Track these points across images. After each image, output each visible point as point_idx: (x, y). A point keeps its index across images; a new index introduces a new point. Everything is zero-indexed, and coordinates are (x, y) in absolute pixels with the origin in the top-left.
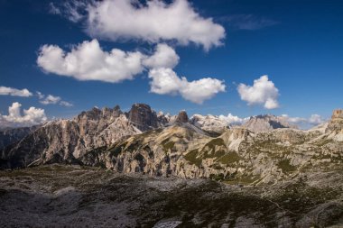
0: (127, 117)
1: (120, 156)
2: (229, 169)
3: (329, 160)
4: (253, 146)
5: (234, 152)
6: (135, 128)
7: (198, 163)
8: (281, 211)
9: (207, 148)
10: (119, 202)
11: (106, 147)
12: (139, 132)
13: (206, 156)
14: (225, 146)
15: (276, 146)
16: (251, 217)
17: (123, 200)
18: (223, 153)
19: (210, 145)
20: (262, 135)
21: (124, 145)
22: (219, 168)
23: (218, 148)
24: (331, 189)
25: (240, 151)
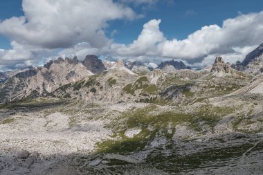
0: (83, 64)
1: (80, 90)
2: (152, 96)
3: (214, 89)
4: (166, 81)
5: (154, 85)
6: (89, 71)
7: (132, 93)
8: (201, 121)
9: (137, 83)
10: (96, 120)
11: (70, 84)
12: (91, 74)
13: (137, 88)
14: (149, 82)
15: (180, 81)
16: (184, 125)
17: (98, 119)
18: (147, 85)
19: (140, 81)
20: (171, 74)
21: (83, 83)
22: (145, 95)
23: (144, 83)
24: (228, 107)
25: (158, 84)
